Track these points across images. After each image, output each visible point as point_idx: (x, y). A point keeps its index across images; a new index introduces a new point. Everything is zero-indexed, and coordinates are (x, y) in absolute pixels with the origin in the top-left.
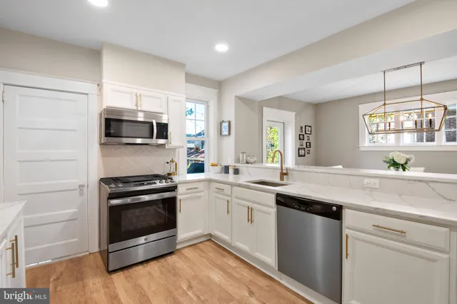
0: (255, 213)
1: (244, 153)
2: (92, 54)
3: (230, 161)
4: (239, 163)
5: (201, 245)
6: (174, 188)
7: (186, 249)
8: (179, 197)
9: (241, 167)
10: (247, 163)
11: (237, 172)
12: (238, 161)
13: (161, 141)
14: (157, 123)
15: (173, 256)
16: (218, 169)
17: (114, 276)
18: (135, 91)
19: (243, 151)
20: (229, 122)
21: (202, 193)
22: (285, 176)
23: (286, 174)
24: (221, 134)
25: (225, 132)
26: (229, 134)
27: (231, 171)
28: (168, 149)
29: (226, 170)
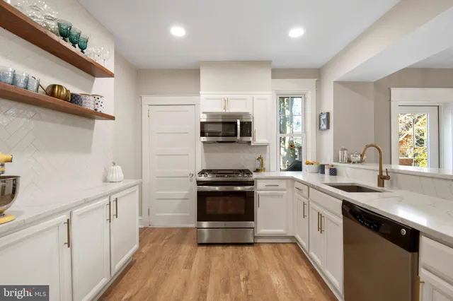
0: (325, 221)
1: (345, 149)
2: (190, 74)
3: (328, 160)
4: (338, 161)
5: (282, 245)
6: (252, 183)
7: (266, 246)
8: (258, 192)
9: (340, 166)
10: (349, 161)
11: (334, 172)
12: (336, 160)
13: (246, 139)
14: (241, 122)
15: (251, 248)
16: (314, 167)
17: (200, 248)
18: (224, 96)
19: (343, 147)
20: (328, 114)
21: (285, 192)
22: (385, 181)
23: (385, 178)
24: (320, 128)
25: (324, 127)
26: (328, 127)
27: (327, 171)
28: (254, 146)
29: (322, 169)
